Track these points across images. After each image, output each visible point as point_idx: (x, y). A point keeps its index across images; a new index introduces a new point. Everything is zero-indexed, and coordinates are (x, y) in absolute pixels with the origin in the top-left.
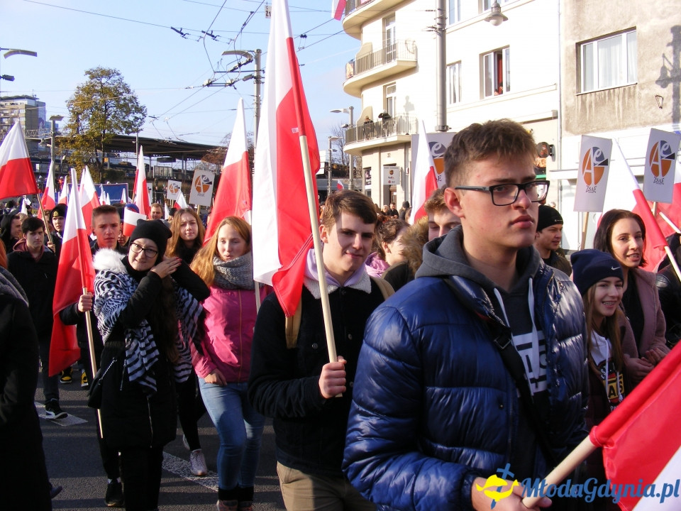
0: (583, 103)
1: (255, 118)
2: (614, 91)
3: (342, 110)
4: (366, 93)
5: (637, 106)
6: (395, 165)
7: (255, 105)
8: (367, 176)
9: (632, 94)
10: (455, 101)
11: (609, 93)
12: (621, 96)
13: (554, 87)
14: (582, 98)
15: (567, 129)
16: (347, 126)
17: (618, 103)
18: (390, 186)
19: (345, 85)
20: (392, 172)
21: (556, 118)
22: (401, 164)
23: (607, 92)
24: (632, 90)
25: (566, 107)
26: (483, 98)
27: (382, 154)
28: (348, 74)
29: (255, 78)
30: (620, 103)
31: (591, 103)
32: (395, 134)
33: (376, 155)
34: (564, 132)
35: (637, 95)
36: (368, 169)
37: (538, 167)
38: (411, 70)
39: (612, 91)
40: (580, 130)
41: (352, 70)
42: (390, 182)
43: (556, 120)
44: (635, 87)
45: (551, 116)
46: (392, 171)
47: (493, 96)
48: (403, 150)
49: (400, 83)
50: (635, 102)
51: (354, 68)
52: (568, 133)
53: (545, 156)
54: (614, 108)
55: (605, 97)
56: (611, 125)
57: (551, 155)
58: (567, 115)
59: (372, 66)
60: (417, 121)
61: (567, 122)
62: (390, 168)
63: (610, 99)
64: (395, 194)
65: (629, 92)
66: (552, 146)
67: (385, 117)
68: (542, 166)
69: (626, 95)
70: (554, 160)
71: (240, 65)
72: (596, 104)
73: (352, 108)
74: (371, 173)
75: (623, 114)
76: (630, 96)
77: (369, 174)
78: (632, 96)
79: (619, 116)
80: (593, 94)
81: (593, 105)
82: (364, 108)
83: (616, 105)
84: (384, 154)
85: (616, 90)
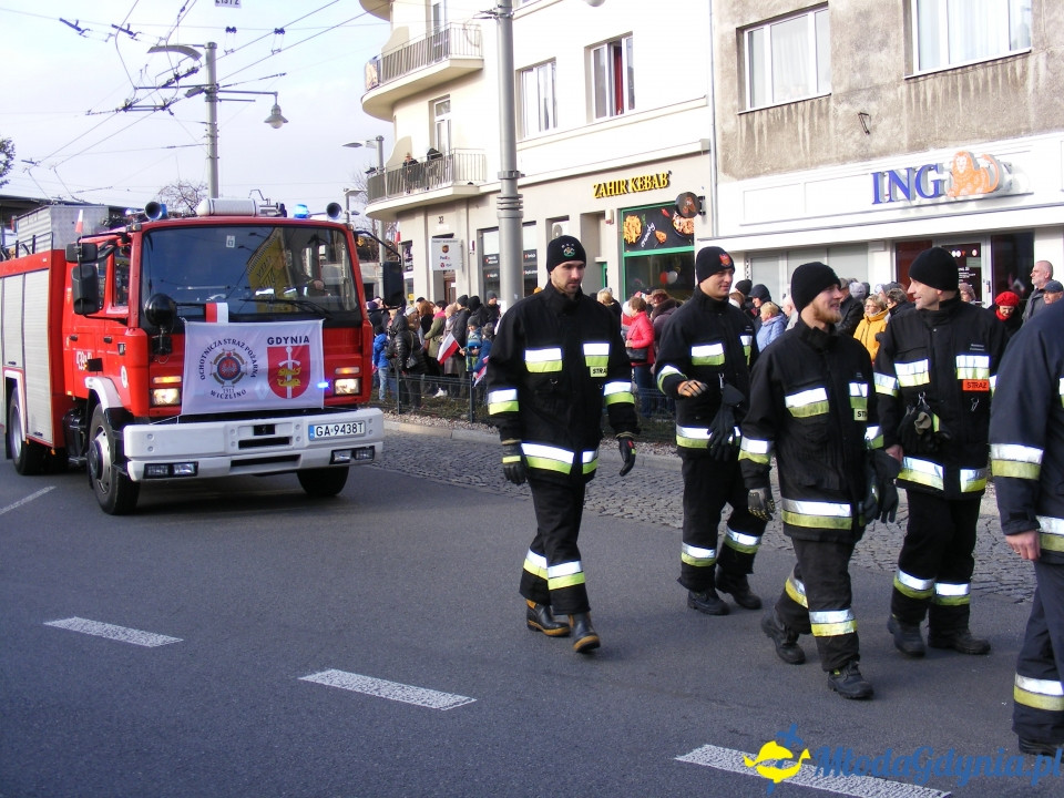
0: (750, 126)
1: (208, 162)
2: (796, 107)
3: (363, 143)
4: (400, 113)
5: (832, 131)
6: (451, 236)
7: (208, 140)
8: (406, 256)
9: (824, 111)
10: (547, 127)
11: (789, 110)
12: (807, 115)
13: (703, 102)
14: (747, 118)
15: (725, 170)
16: (372, 170)
17: (803, 127)
18: (444, 272)
19: (364, 100)
20: (446, 249)
21: (706, 152)
22: (460, 235)
23: (785, 108)
24: (824, 105)
25: (723, 134)
26: (592, 121)
27: (430, 218)
28: (369, 81)
29: (207, 92)
30: (807, 124)
31: (762, 126)
32: (450, 183)
33: (419, 220)
34: (720, 174)
35: (831, 112)
36: (408, 245)
37: (682, 233)
38: (473, 75)
39: (793, 106)
40: (745, 170)
41: (375, 75)
42: (443, 265)
43: (707, 156)
44: (828, 100)
45: (698, 148)
46: (446, 247)
47: (608, 117)
48: (464, 210)
49: (457, 95)
50: (828, 123)
51: (379, 72)
52: (727, 177)
53: (691, 215)
54: (797, 134)
55: (782, 117)
56: (793, 162)
57: (700, 213)
58: (725, 148)
59: (409, 68)
60: (484, 161)
61: (725, 158)
62: (443, 242)
63: (790, 119)
64: (453, 285)
65: (819, 106)
66: (702, 198)
67: (434, 155)
68: (687, 232)
69: (816, 113)
70: (704, 221)
71: (177, 77)
72: (769, 128)
73: (380, 139)
74: (413, 250)
75: (811, 142)
76: (820, 115)
77: (408, 252)
78: (823, 114)
79: (805, 147)
80: (764, 112)
81: (765, 129)
82: (398, 139)
83: (800, 130)
84: (433, 219)
85: (800, 105)
